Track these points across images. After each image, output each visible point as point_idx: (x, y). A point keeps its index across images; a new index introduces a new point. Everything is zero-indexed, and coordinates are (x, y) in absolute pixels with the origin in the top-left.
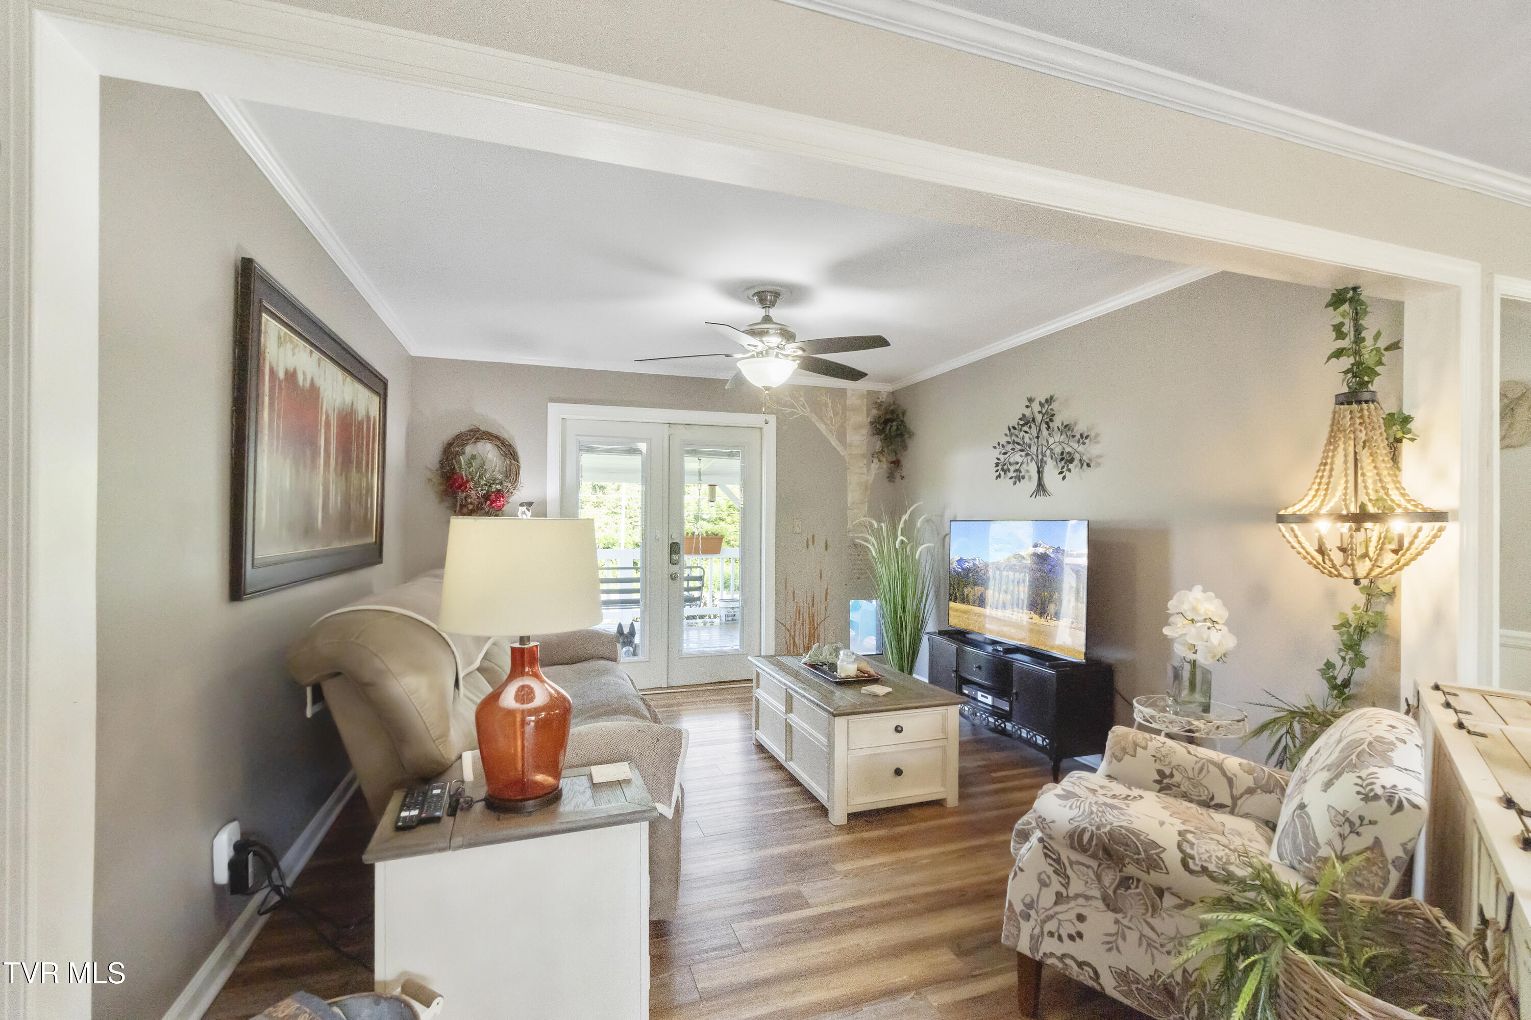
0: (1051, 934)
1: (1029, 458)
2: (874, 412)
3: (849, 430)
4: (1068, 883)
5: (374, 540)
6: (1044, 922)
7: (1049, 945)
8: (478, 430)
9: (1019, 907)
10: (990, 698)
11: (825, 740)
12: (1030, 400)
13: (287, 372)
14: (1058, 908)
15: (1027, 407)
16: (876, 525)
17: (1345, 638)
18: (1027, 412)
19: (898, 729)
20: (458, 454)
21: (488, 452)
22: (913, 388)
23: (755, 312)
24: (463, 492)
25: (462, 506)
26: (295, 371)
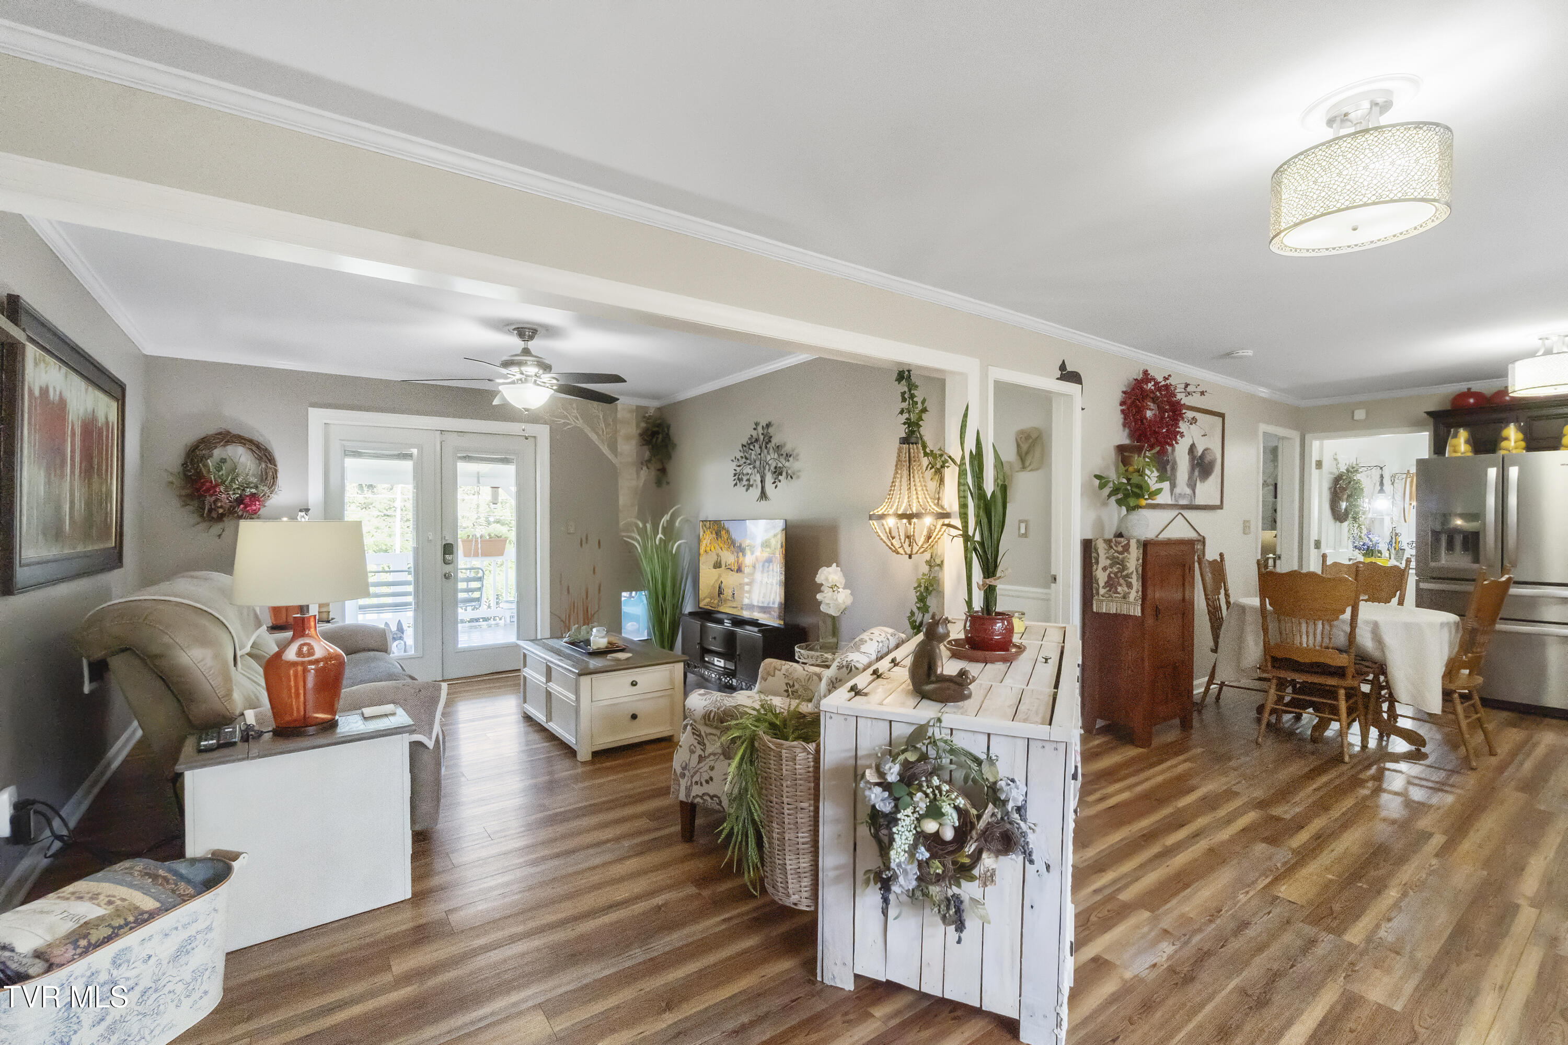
0: (696, 783)
1: (756, 470)
2: (643, 425)
3: (620, 440)
4: (705, 748)
5: (113, 544)
6: (692, 777)
7: (697, 790)
8: (228, 433)
9: (679, 770)
10: (722, 661)
11: (573, 697)
12: (757, 424)
13: (41, 388)
14: (701, 765)
15: (755, 429)
16: (641, 525)
17: (918, 594)
18: (754, 433)
19: (634, 684)
20: (203, 458)
21: (242, 457)
22: (677, 406)
23: (514, 343)
24: (211, 495)
25: (210, 511)
26: (47, 387)
